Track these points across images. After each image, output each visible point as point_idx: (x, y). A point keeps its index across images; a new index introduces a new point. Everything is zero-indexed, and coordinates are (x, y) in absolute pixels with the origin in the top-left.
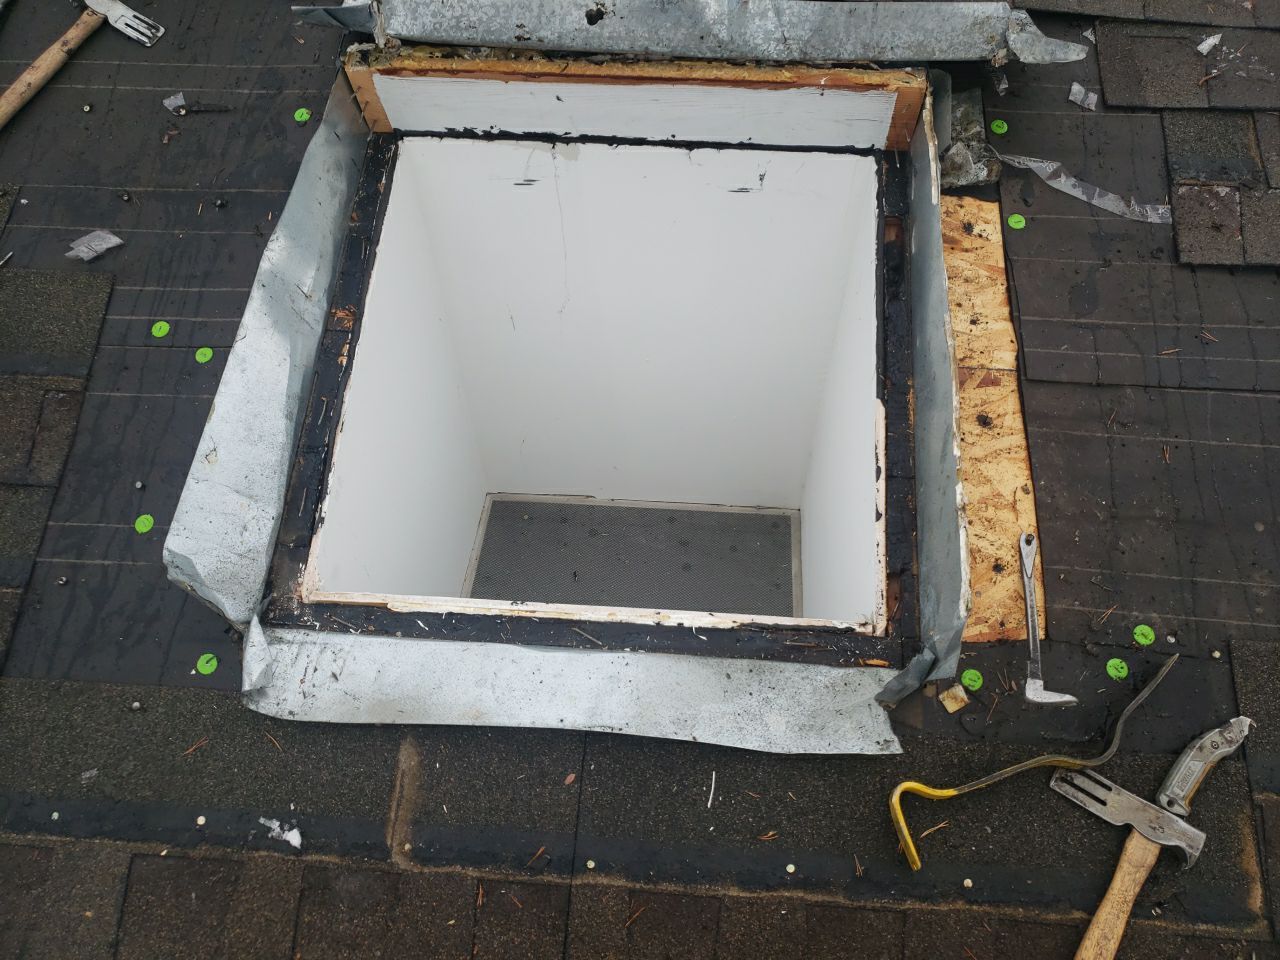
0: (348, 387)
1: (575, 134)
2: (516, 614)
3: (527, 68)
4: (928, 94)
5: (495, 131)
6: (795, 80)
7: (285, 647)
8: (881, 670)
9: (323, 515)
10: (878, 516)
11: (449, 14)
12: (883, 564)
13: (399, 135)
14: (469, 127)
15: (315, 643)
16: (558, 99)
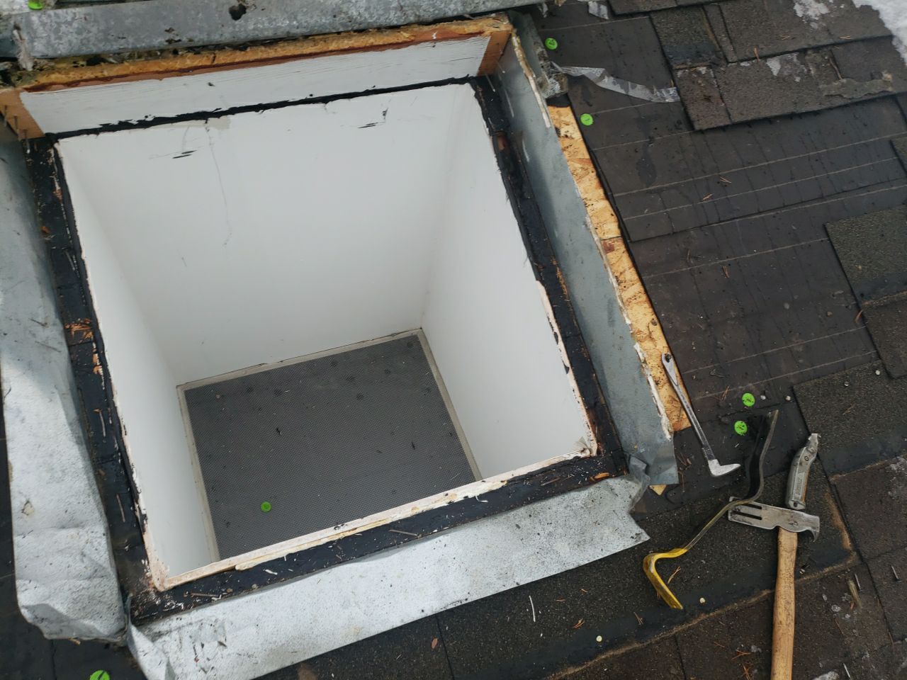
0: (114, 393)
1: (225, 109)
2: (341, 536)
3: (178, 64)
4: (513, 34)
5: (150, 119)
6: (413, 38)
7: (166, 638)
8: (608, 480)
9: (143, 512)
10: (567, 369)
11: (94, 30)
12: (581, 403)
13: (52, 139)
14: (123, 120)
15: (191, 624)
16: (210, 85)
